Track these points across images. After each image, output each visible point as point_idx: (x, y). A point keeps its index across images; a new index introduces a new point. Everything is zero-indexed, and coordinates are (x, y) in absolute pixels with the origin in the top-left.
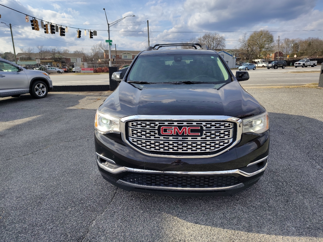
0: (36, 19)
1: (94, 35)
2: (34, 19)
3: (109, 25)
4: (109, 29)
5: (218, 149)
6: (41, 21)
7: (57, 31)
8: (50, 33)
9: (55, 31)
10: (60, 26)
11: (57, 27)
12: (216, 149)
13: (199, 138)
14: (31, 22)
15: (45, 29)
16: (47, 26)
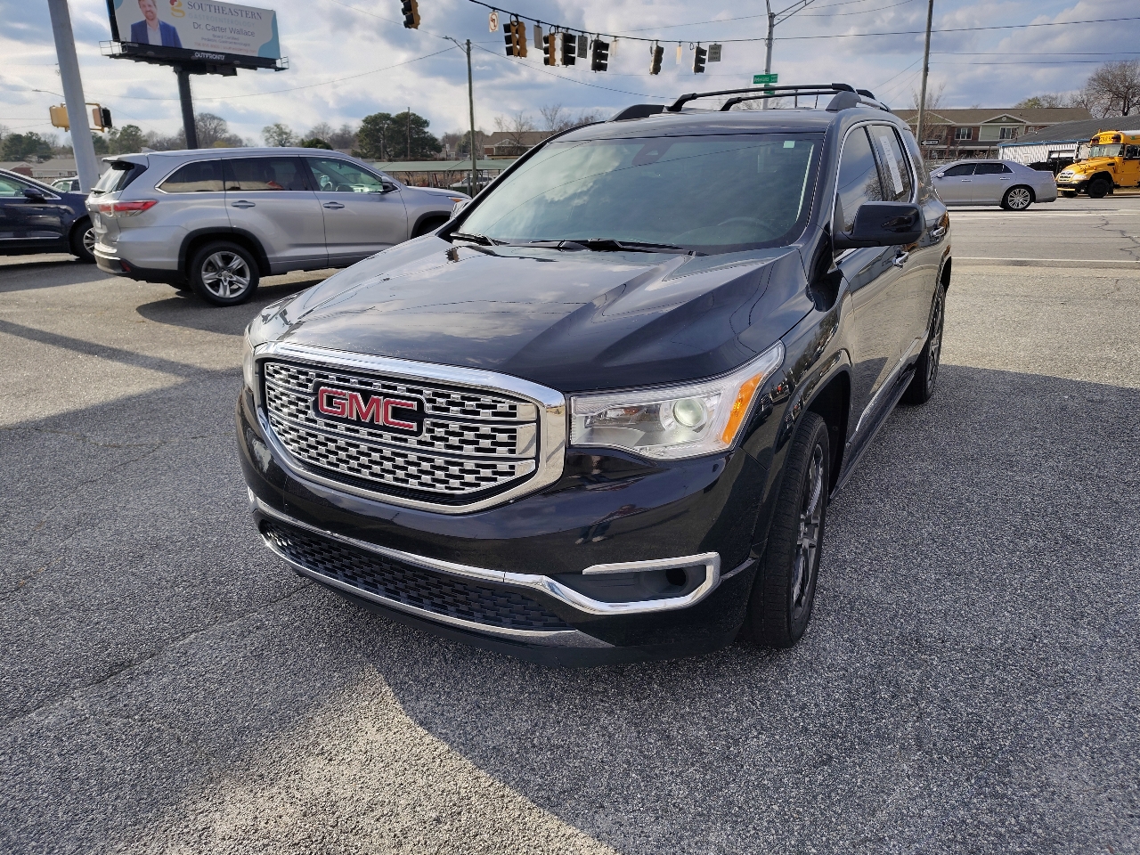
0: (520, 19)
1: (711, 59)
2: (514, 18)
3: (772, 16)
4: (770, 33)
5: (474, 489)
6: (536, 23)
7: (583, 54)
8: (561, 63)
9: (575, 55)
10: (594, 37)
11: (583, 40)
12: (468, 490)
13: (412, 442)
14: (506, 32)
15: (546, 51)
16: (554, 39)
